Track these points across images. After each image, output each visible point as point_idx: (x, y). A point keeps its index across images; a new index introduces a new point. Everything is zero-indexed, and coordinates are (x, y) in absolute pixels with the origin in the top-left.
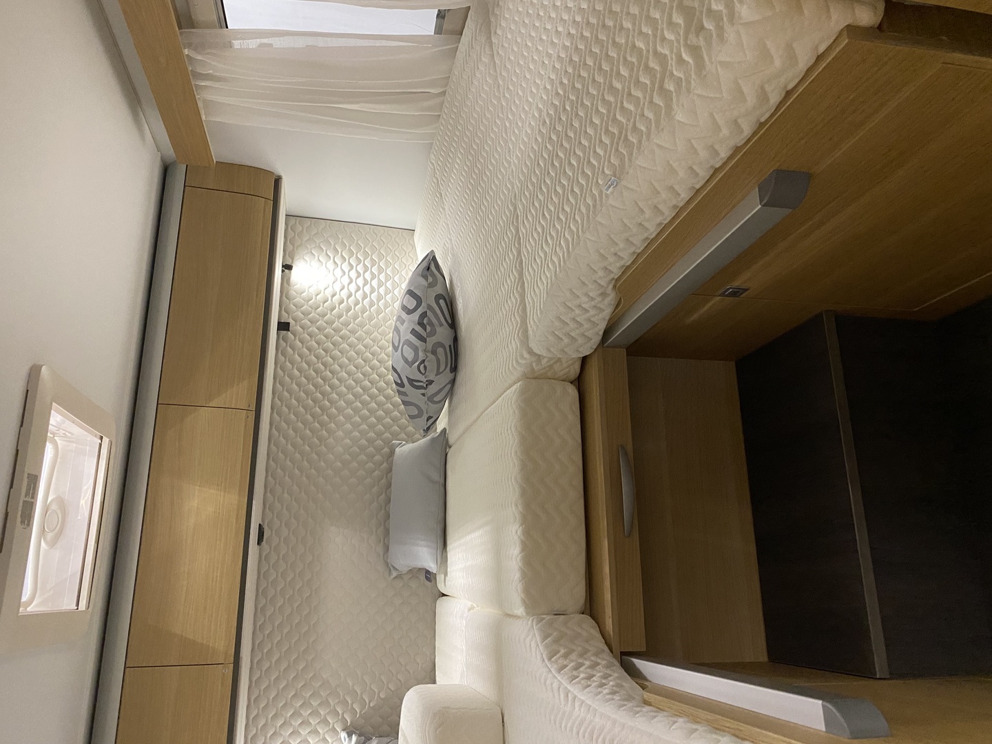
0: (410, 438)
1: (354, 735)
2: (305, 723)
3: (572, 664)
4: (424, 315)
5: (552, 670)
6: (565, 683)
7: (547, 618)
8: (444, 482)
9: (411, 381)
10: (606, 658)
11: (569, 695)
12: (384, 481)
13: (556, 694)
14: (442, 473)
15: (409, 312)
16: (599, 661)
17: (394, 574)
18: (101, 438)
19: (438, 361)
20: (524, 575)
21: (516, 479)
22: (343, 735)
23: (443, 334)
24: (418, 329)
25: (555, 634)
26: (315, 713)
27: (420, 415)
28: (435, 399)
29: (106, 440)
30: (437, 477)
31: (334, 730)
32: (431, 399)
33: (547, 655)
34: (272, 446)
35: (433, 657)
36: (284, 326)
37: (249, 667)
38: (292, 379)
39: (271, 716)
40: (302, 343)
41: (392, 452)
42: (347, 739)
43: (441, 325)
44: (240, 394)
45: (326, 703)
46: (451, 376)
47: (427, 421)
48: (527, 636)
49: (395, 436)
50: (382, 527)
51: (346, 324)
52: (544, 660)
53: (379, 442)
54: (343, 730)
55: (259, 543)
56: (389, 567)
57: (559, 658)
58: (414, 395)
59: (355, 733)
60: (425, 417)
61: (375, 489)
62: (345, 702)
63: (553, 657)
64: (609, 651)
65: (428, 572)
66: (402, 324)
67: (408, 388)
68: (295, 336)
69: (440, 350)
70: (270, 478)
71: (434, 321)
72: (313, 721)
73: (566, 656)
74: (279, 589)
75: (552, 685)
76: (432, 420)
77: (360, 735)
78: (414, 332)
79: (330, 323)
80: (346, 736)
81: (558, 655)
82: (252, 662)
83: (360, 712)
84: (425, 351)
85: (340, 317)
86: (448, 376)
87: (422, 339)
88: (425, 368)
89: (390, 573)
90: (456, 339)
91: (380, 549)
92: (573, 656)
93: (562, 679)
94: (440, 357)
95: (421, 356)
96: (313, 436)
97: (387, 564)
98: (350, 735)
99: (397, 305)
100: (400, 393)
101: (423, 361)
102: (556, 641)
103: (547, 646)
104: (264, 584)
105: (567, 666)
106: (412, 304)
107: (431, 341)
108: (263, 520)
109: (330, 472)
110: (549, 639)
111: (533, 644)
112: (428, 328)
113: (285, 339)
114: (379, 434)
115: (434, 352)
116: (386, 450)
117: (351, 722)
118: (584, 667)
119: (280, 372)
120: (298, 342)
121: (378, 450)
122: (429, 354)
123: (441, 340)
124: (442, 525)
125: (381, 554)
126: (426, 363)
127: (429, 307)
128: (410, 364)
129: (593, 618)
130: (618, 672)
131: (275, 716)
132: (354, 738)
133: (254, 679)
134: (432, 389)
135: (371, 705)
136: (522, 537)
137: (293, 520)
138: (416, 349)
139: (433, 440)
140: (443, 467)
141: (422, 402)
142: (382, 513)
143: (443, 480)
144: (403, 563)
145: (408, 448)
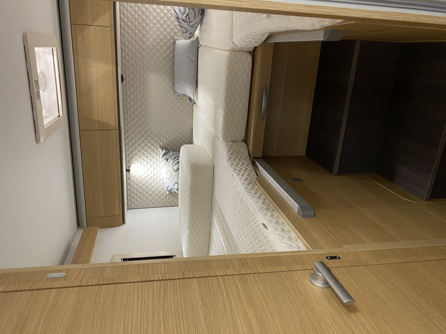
1: (164, 150)
2: (146, 145)
3: (236, 163)
5: (229, 165)
6: (232, 172)
7: (230, 144)
8: (197, 61)
9: (183, 20)
10: (248, 161)
11: (233, 176)
12: (171, 48)
13: (229, 174)
14: (196, 57)
16: (245, 162)
17: (177, 95)
19: (195, 13)
20: (223, 128)
21: (223, 93)
22: (160, 149)
25: (232, 150)
26: (149, 142)
27: (187, 32)
28: (193, 26)
30: (194, 59)
31: (156, 147)
32: (192, 26)
33: (228, 159)
34: (122, 37)
35: (192, 125)
37: (123, 120)
39: (133, 142)
41: (174, 43)
42: (161, 151)
44: (106, 19)
45: (153, 139)
46: (201, 17)
47: (190, 34)
48: (223, 149)
49: (176, 34)
50: (171, 75)
52: (227, 160)
53: (169, 37)
54: (160, 148)
55: (122, 82)
56: (175, 92)
57: (232, 160)
58: (185, 25)
59: (164, 149)
60: (189, 33)
61: (168, 59)
62: (160, 139)
63: (230, 160)
64: (249, 158)
65: (190, 98)
67: (181, 20)
70: (123, 59)
72: (149, 145)
73: (234, 160)
74: (132, 105)
75: (228, 170)
76: (192, 35)
77: (166, 150)
80: (161, 150)
81: (232, 159)
82: (124, 124)
83: (166, 142)
84: (189, 8)
88: (189, 18)
89: (175, 94)
91: (171, 84)
92: (237, 160)
93: (231, 169)
94: (196, 11)
95: (187, 12)
96: (140, 33)
97: (174, 90)
98: (162, 149)
100: (178, 21)
101: (188, 15)
102: (232, 153)
103: (228, 155)
104: (126, 103)
105: (234, 164)
108: (122, 72)
109: (148, 50)
110: (230, 152)
111: (224, 154)
114: (169, 33)
116: (172, 41)
117: (163, 145)
118: (239, 165)
121: (169, 41)
122: (191, 10)
124: (196, 80)
125: (171, 86)
126: (189, 16)
128: (183, 14)
129: (246, 143)
130: (250, 167)
131: (135, 143)
132: (164, 151)
133: (126, 136)
134: (191, 24)
135: (170, 140)
136: (224, 116)
139: (192, 42)
140: (197, 54)
141: (187, 27)
142: (171, 69)
143: (196, 60)
144: (180, 92)
145: (182, 42)
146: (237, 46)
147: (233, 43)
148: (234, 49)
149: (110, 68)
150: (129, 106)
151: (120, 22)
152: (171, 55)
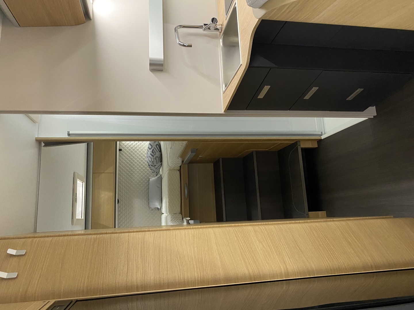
0: (153, 177)
4: (153, 150)
9: (151, 165)
15: (150, 149)
17: (151, 209)
18: (83, 183)
19: (157, 161)
23: (158, 154)
24: (152, 153)
25: (173, 217)
27: (154, 172)
29: (84, 183)
30: (160, 186)
32: (156, 168)
34: (119, 180)
36: (120, 150)
38: (123, 159)
40: (125, 154)
41: (149, 180)
43: (157, 152)
44: (111, 169)
47: (156, 173)
49: (150, 176)
50: (147, 198)
51: (136, 148)
53: (146, 178)
55: (118, 203)
58: (153, 168)
60: (156, 172)
61: (145, 189)
64: (182, 219)
65: (158, 208)
66: (148, 152)
67: (151, 166)
68: (123, 152)
69: (157, 158)
70: (119, 192)
71: (155, 151)
73: (174, 220)
78: (151, 154)
79: (132, 148)
84: (153, 159)
85: (134, 146)
86: (160, 163)
87: (153, 156)
88: (153, 163)
90: (161, 155)
91: (147, 204)
95: (153, 160)
97: (149, 207)
99: (147, 147)
100: (149, 167)
103: (171, 219)
104: (119, 209)
106: (150, 147)
107: (155, 156)
108: (118, 198)
109: (134, 186)
112: (154, 153)
113: (121, 153)
114: (146, 176)
115: (156, 159)
116: (148, 180)
119: (120, 162)
120: (124, 154)
121: (146, 179)
123: (157, 156)
124: (161, 197)
127: (154, 148)
128: (150, 162)
129: (182, 214)
134: (156, 167)
137: (126, 198)
138: (151, 158)
139: (158, 177)
140: (161, 183)
141: (154, 169)
142: (147, 195)
143: (161, 187)
144: (153, 207)
145: (153, 179)
146: (171, 167)
147: (169, 166)
148: (170, 169)
149: (112, 194)
150: (121, 215)
151: (119, 172)
152: (147, 187)
